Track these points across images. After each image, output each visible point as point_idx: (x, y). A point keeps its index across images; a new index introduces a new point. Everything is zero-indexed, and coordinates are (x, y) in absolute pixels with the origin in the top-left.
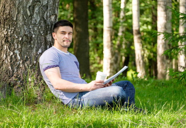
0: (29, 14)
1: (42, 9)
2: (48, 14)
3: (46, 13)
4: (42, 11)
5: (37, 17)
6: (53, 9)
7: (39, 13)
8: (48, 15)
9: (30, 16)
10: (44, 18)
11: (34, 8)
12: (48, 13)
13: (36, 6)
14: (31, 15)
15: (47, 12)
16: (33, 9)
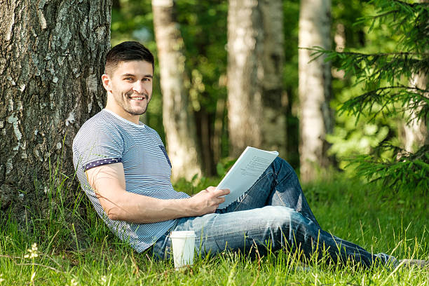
0: (44, 26)
1: (76, 10)
2: (91, 24)
3: (86, 21)
4: (75, 16)
5: (64, 32)
6: (101, 11)
7: (69, 20)
8: (91, 27)
9: (46, 30)
10: (80, 34)
11: (56, 8)
12: (91, 21)
13: (61, 4)
14: (50, 28)
15: (88, 19)
16: (55, 12)
